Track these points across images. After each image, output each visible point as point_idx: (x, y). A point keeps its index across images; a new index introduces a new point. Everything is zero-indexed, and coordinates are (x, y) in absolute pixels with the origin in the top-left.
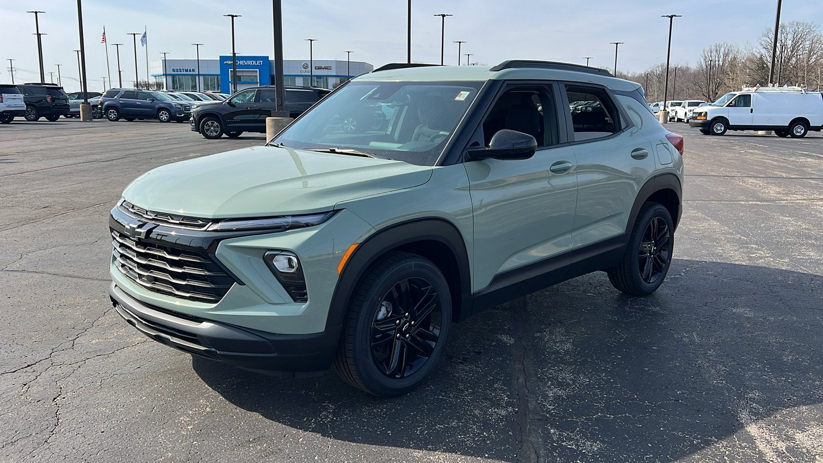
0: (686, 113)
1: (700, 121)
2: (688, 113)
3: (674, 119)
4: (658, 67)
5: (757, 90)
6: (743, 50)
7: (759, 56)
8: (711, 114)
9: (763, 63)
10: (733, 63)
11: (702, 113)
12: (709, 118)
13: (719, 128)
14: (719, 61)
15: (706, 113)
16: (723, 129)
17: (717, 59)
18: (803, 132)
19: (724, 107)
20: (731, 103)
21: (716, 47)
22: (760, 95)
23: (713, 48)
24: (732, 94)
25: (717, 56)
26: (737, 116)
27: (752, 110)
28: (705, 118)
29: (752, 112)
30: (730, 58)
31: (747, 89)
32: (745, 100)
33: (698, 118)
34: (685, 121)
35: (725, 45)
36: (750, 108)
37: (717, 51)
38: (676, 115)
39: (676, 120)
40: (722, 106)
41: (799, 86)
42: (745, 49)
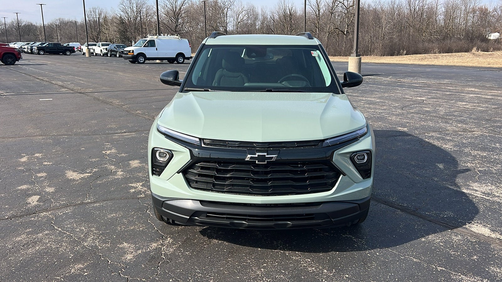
0: (101, 50)
1: (130, 56)
2: (103, 50)
3: (93, 53)
4: (57, 20)
5: (157, 37)
6: (110, 12)
7: (119, 15)
8: (136, 51)
9: (122, 20)
10: (105, 19)
11: (130, 51)
12: (135, 54)
13: (142, 59)
14: (96, 18)
15: (133, 51)
16: (143, 60)
17: (95, 17)
18: (182, 60)
19: (142, 47)
20: (145, 45)
21: (93, 9)
22: (160, 40)
23: (92, 10)
24: (144, 40)
25: (94, 15)
26: (150, 52)
27: (157, 48)
28: (133, 54)
29: (157, 50)
30: (103, 16)
31: (151, 37)
32: (152, 44)
33: (129, 54)
34: (102, 55)
35: (98, 9)
36: (156, 48)
37: (94, 12)
38: (94, 51)
39: (94, 54)
40: (141, 47)
41: (177, 35)
42: (111, 11)
